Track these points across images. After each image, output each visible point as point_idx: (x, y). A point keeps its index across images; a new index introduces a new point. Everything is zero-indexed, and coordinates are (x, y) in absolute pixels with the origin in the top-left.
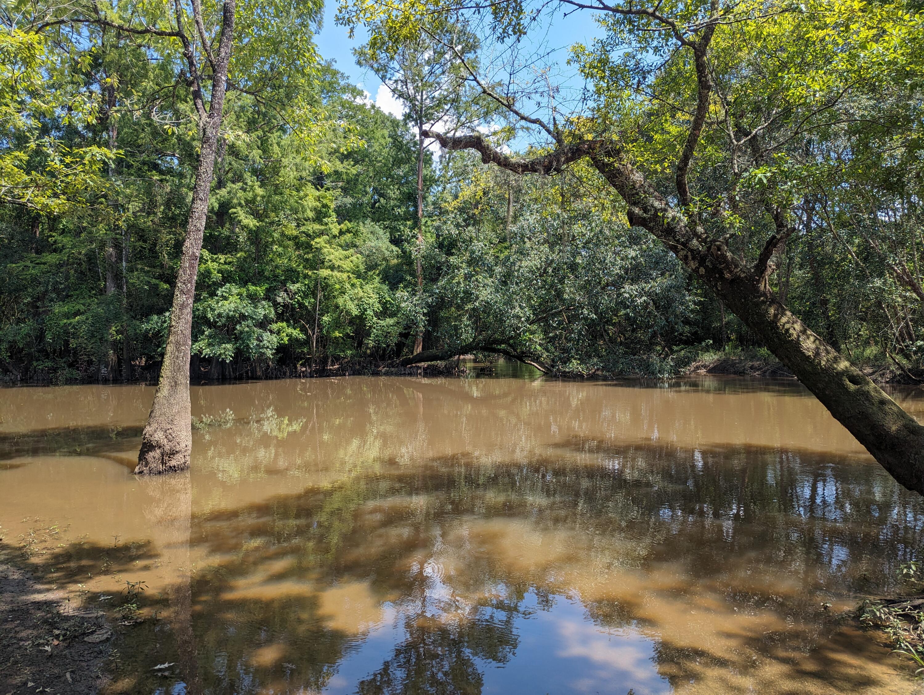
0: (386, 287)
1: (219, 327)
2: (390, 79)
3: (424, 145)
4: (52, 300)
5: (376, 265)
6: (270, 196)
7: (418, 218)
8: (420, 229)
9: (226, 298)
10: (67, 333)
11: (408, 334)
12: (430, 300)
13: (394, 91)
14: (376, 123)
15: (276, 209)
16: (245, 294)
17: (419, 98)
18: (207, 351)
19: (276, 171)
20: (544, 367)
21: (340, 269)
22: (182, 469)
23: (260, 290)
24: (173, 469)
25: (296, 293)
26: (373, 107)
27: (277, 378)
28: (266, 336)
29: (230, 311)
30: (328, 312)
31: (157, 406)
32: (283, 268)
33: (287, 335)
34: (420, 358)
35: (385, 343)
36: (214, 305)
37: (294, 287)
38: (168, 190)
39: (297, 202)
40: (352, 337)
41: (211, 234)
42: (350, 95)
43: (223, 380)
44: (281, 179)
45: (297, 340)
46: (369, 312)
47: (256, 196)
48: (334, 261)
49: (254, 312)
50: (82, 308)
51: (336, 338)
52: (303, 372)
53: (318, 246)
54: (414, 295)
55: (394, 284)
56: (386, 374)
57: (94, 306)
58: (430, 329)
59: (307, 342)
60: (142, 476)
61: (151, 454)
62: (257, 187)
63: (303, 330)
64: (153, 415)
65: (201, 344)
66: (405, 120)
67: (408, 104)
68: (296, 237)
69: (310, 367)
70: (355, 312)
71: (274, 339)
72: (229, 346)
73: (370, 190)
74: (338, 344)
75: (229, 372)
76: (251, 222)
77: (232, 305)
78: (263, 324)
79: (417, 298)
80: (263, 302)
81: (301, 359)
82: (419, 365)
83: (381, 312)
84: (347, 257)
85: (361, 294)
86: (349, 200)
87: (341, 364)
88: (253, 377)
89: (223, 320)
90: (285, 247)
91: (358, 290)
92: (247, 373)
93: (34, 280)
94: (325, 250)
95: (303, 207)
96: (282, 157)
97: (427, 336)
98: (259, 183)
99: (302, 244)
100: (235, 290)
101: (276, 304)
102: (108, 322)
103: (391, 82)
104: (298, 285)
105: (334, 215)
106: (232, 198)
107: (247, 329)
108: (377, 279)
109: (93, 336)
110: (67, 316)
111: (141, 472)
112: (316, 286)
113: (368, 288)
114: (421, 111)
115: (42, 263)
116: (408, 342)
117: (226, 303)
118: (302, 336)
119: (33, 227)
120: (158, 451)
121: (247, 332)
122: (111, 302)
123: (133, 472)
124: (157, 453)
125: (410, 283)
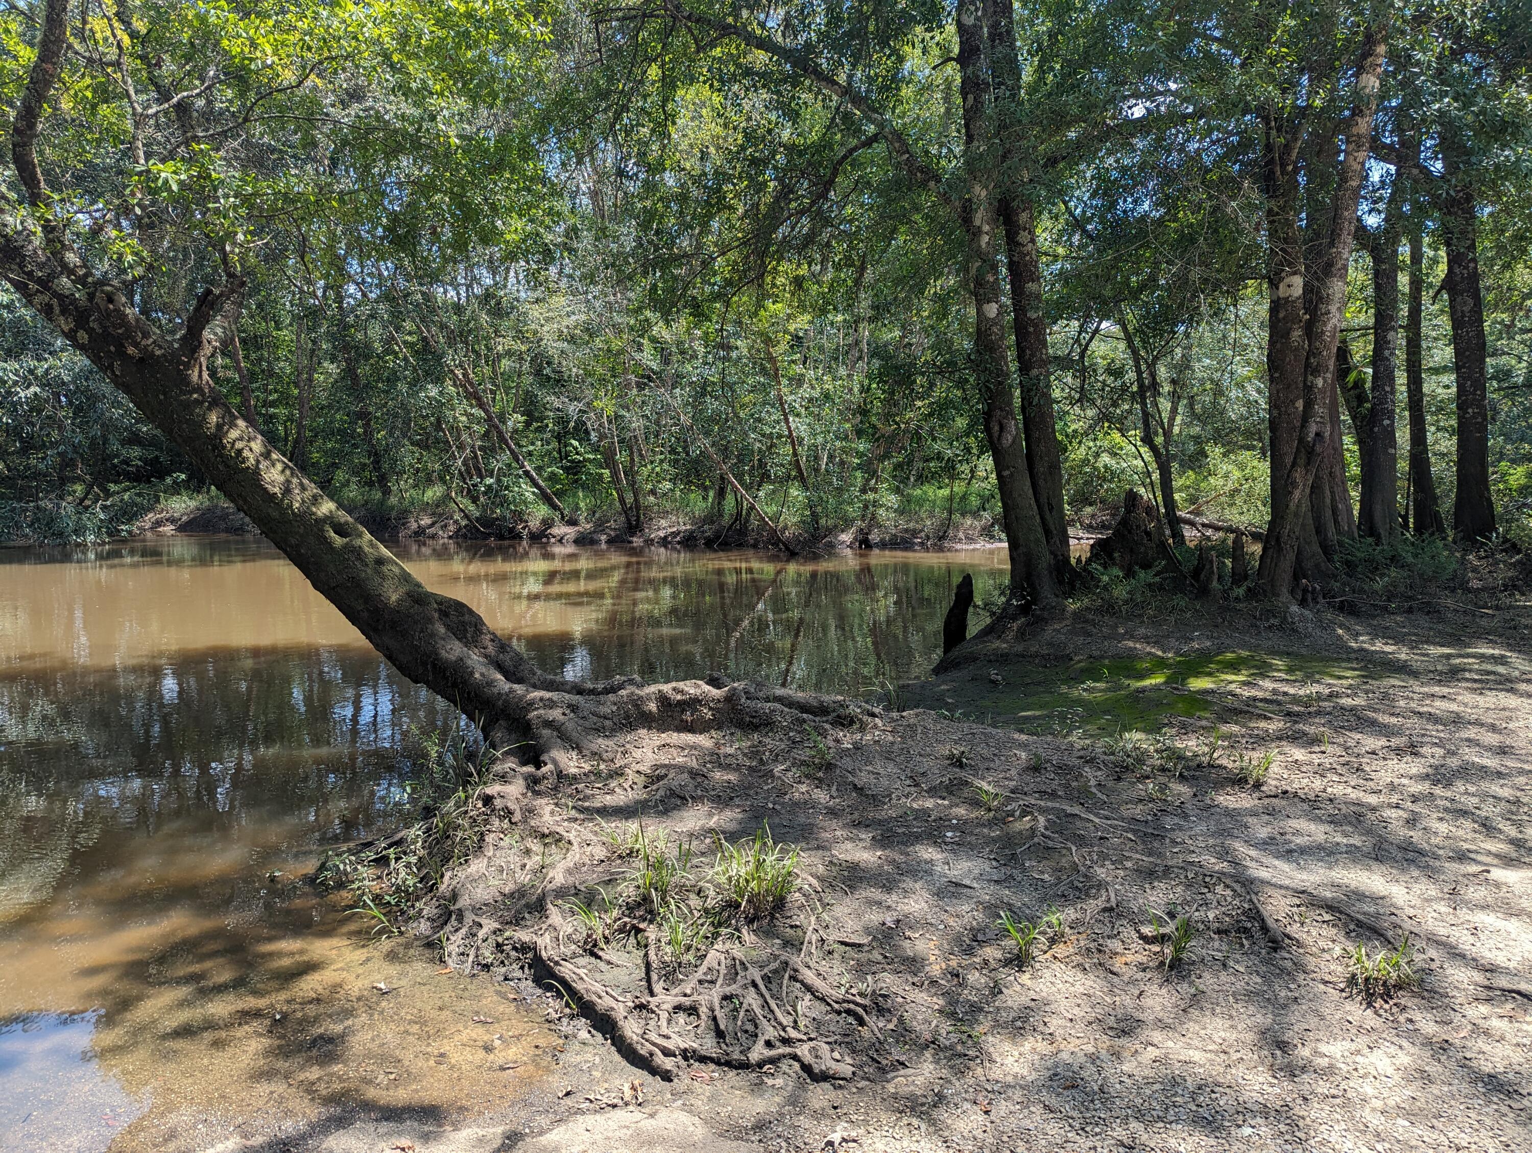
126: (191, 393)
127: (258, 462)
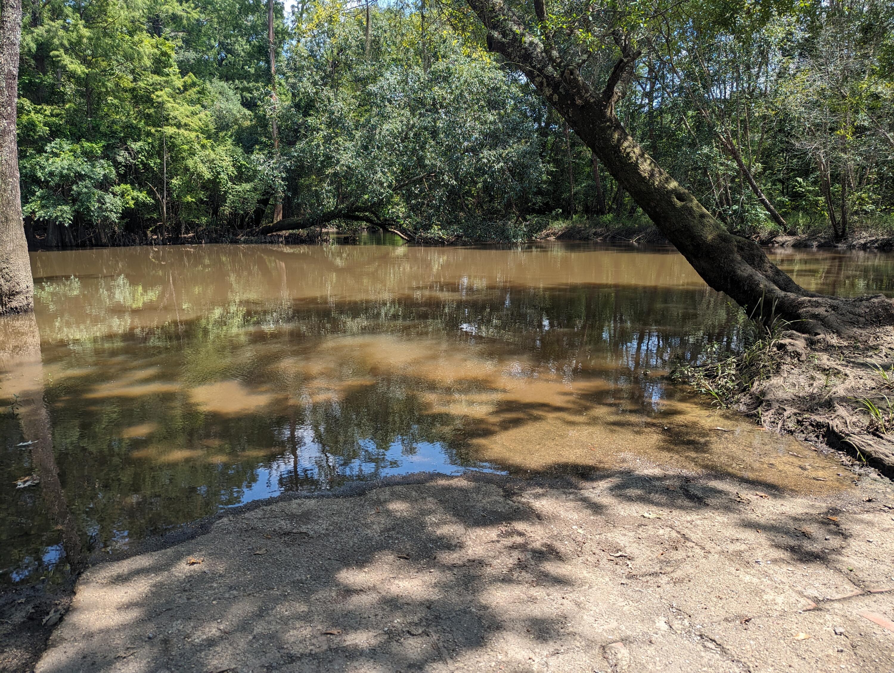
0: (240, 150)
1: (52, 188)
5: (228, 126)
6: (98, 39)
7: (271, 75)
8: (274, 86)
9: (57, 155)
11: (267, 200)
12: (288, 164)
15: (105, 55)
16: (79, 151)
18: (40, 214)
19: (103, 10)
20: (406, 234)
21: (188, 128)
22: (26, 311)
23: (97, 147)
25: (138, 152)
27: (125, 245)
28: (109, 198)
29: (63, 168)
30: (178, 175)
32: (121, 124)
33: (133, 199)
34: (280, 227)
35: (243, 209)
36: (43, 162)
37: (135, 146)
39: (132, 48)
40: (206, 203)
41: (30, 81)
43: (63, 246)
44: (110, 20)
45: (144, 204)
46: (223, 176)
47: (81, 37)
48: (180, 118)
49: (92, 171)
51: (188, 202)
52: (155, 240)
53: (160, 100)
54: (271, 158)
55: (249, 147)
56: (245, 242)
58: (290, 194)
59: (157, 207)
62: (81, 27)
63: (150, 193)
65: (33, 206)
68: (134, 90)
69: (162, 235)
70: (208, 175)
71: (118, 201)
72: (66, 208)
73: (215, 44)
74: (191, 210)
75: (69, 238)
76: (77, 67)
77: (66, 162)
78: (104, 185)
79: (274, 161)
80: (102, 161)
81: (151, 226)
82: (281, 233)
83: (236, 176)
84: (194, 114)
85: (213, 156)
86: (192, 55)
87: (196, 232)
88: (98, 244)
89: (57, 179)
90: (122, 100)
91: (209, 152)
92: (90, 241)
94: (169, 105)
95: (139, 53)
97: (287, 201)
98: (83, 22)
99: (142, 97)
100: (67, 147)
101: (116, 164)
104: (140, 143)
105: (176, 65)
106: (53, 38)
107: (85, 190)
108: (230, 141)
112: (161, 145)
113: (220, 149)
116: (268, 209)
117: (57, 159)
118: (150, 200)
121: (86, 193)
125: (266, 145)
126: (606, 122)
127: (637, 159)
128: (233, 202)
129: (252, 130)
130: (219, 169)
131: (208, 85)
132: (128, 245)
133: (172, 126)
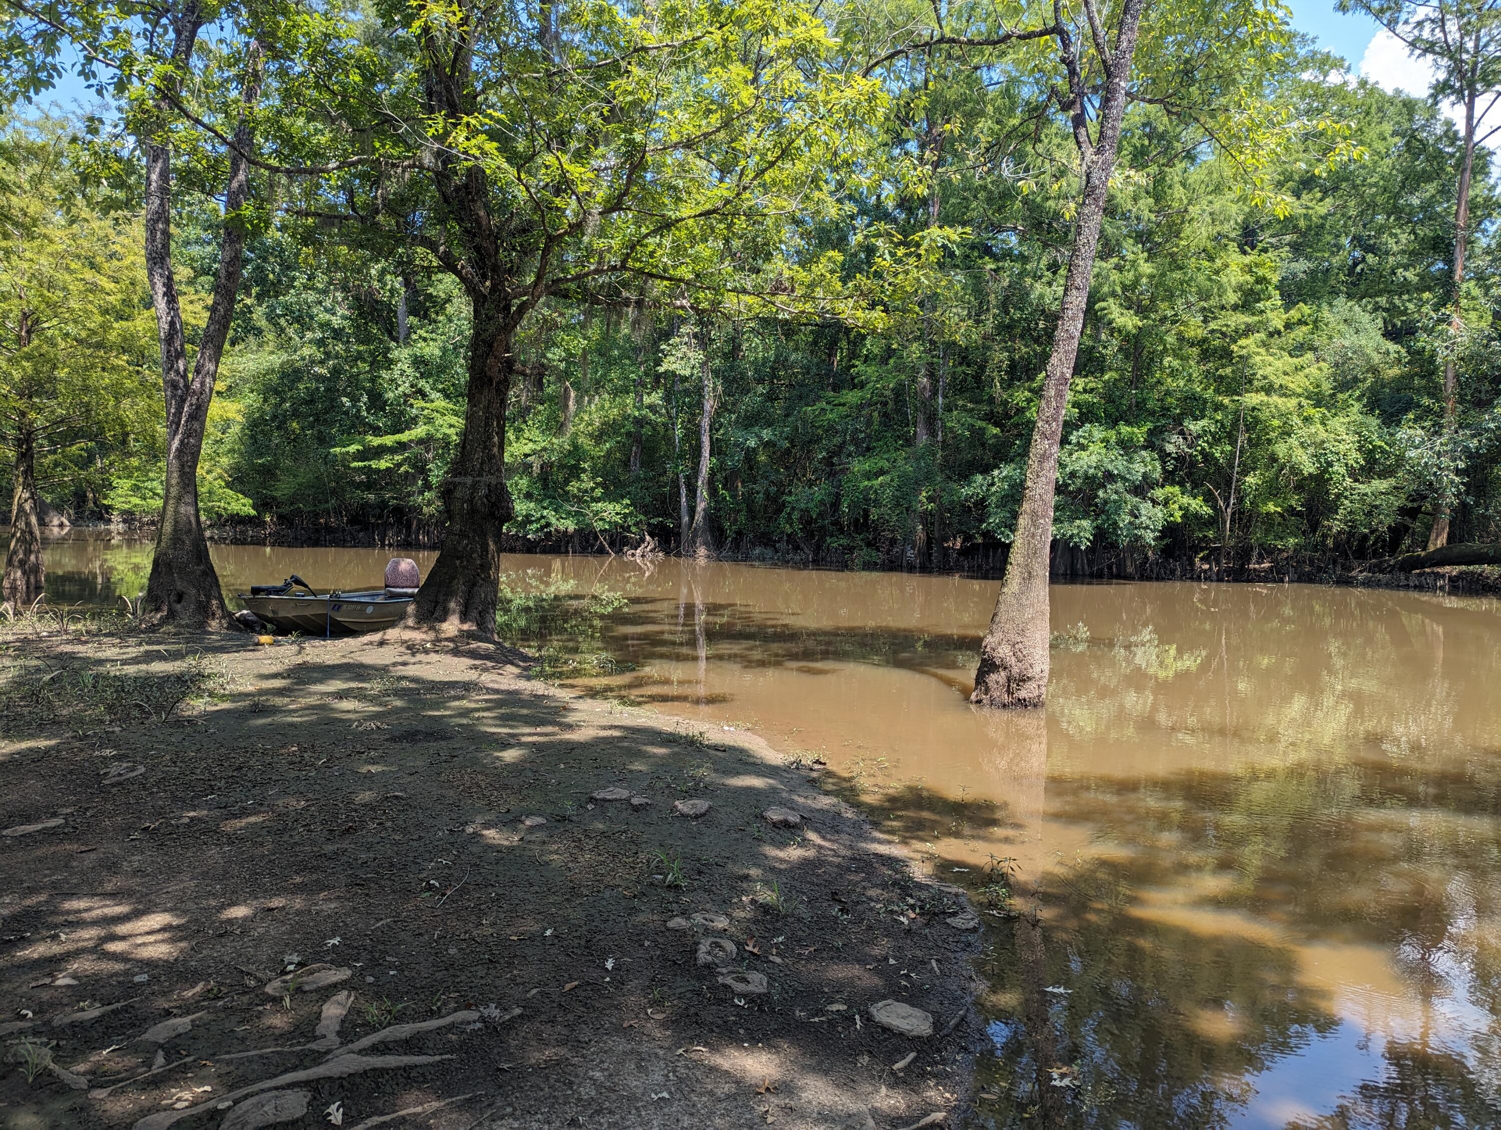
0: (1374, 422)
1: (1071, 493)
2: (1406, 22)
3: (1476, 139)
4: (849, 455)
5: (1356, 380)
6: (1163, 275)
7: (1454, 285)
8: (1456, 303)
9: (1083, 448)
10: (867, 500)
11: (1418, 510)
12: (1473, 444)
13: (1413, 44)
14: (1368, 114)
15: (1170, 297)
16: (1113, 440)
17: (1470, 45)
19: (1173, 230)
21: (1284, 392)
22: (1035, 706)
23: (1139, 433)
24: (1023, 703)
25: (1199, 437)
26: (1363, 83)
27: (1159, 579)
28: (1146, 508)
29: (1089, 467)
30: (1254, 469)
31: (1002, 607)
32: (1179, 395)
33: (1180, 508)
34: (1443, 558)
35: (1367, 525)
36: (1065, 458)
37: (1194, 427)
38: (1006, 283)
39: (1210, 279)
40: (1299, 514)
42: (1316, 73)
43: (1073, 576)
44: (1184, 243)
45: (1197, 516)
46: (1339, 468)
47: (1139, 277)
48: (1272, 378)
49: (1128, 469)
50: (886, 465)
51: (1268, 514)
52: (1205, 571)
53: (1244, 352)
54: (1438, 433)
55: (1392, 415)
56: (1367, 584)
57: (901, 462)
58: (1470, 500)
59: (1212, 522)
60: (981, 708)
61: (993, 677)
62: (1141, 262)
63: (1209, 499)
64: (997, 619)
66: (1434, 96)
67: (1445, 62)
68: (1205, 340)
69: (1218, 563)
70: (1309, 468)
71: (1159, 513)
72: (1086, 523)
73: (1345, 241)
74: (1272, 525)
75: (1083, 565)
76: (1128, 321)
77: (1094, 458)
78: (1141, 489)
79: (1443, 440)
80: (1143, 453)
81: (1202, 550)
82: (1440, 570)
83: (1362, 468)
84: (1298, 369)
85: (1323, 435)
86: (1302, 266)
87: (1275, 561)
88: (1120, 575)
89: (1079, 482)
90: (1185, 359)
91: (1316, 427)
92: (1110, 568)
93: (831, 429)
94: (1257, 359)
95: (1221, 286)
96: (1189, 203)
97: (1462, 512)
98: (1145, 255)
99: (1215, 351)
100: (1098, 432)
101: (1164, 456)
102: (917, 484)
103: (1408, 28)
104: (1203, 423)
105: (1276, 294)
106: (1100, 284)
107: (1115, 497)
108: (1357, 406)
109: (898, 505)
110: (869, 476)
111: (979, 702)
112: (1235, 424)
113: (1338, 423)
114: (1473, 71)
115: (840, 405)
116: (1417, 526)
117: (1083, 454)
118: (1206, 510)
119: (830, 355)
120: (1003, 674)
121: (1115, 501)
122: (922, 457)
123: (967, 698)
124: (1000, 677)
125: (1428, 410)
128: (1351, 513)
129: (1402, 383)
130: (1331, 457)
131: (1326, 314)
132: (1163, 579)
133: (1257, 391)
